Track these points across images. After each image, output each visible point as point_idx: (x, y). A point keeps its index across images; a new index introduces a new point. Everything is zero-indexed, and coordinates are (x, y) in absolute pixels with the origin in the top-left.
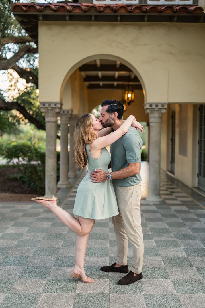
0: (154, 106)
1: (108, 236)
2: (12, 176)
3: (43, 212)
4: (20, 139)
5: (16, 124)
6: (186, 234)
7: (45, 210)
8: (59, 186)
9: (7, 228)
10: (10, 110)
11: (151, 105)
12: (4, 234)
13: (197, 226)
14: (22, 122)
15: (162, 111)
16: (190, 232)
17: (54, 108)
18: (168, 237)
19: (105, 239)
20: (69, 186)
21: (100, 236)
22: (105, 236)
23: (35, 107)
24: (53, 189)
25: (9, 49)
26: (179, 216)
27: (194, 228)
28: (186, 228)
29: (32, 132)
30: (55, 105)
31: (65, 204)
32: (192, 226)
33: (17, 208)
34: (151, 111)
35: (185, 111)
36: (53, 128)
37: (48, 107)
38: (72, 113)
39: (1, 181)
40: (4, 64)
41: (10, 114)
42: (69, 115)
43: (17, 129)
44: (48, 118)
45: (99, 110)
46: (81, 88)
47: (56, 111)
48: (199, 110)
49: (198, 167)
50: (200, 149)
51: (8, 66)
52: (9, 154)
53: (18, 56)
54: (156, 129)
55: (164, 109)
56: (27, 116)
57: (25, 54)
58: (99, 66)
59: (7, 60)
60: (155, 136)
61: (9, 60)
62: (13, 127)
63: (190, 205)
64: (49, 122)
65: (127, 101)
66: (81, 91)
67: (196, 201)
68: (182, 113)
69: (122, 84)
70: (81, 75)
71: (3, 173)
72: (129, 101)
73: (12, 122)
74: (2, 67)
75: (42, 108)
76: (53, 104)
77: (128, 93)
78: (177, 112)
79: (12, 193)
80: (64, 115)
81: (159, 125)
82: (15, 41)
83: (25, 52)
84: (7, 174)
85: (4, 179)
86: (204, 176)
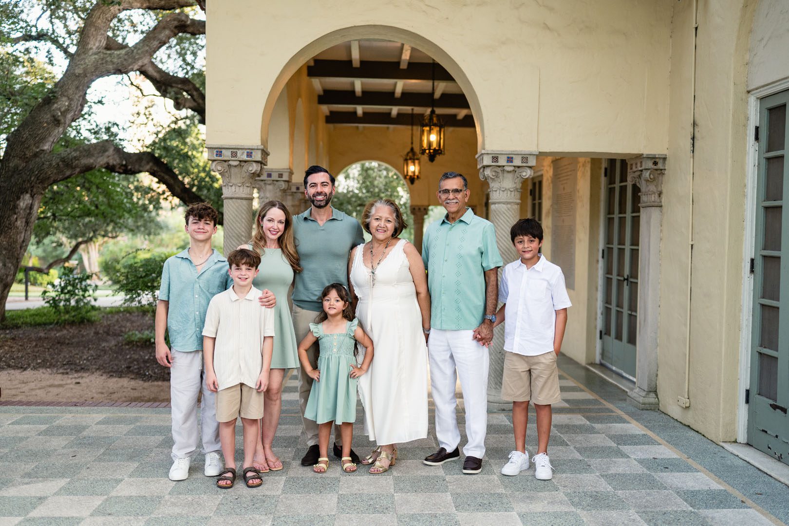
0: (502, 161)
1: (392, 503)
2: (138, 335)
4: (161, 244)
5: (151, 207)
6: (597, 492)
9: (118, 481)
10: (134, 172)
11: (495, 159)
12: (107, 500)
13: (620, 470)
14: (163, 203)
15: (524, 174)
16: (605, 487)
17: (245, 162)
18: (552, 502)
19: (385, 510)
21: (371, 502)
22: (385, 502)
23: (198, 166)
25: (133, 25)
26: (570, 441)
27: (614, 476)
28: (593, 475)
30: (249, 155)
32: (608, 468)
33: (146, 422)
34: (494, 174)
35: (568, 177)
36: (243, 213)
37: (229, 161)
38: (291, 179)
39: (111, 349)
40: (120, 58)
41: (136, 183)
42: (283, 183)
43: (152, 220)
44: (230, 188)
45: (351, 176)
46: (312, 120)
47: (250, 169)
48: (606, 175)
49: (602, 314)
50: (608, 270)
51: (129, 65)
52: (130, 280)
53: (154, 40)
54: (507, 218)
55: (528, 169)
56: (177, 188)
57: (172, 34)
58: (356, 63)
59: (127, 49)
60: (504, 236)
61: (133, 49)
62: (142, 217)
63: (590, 410)
64: (231, 198)
65: (427, 151)
66: (313, 126)
67: (602, 401)
68: (560, 181)
69: (410, 112)
70: (310, 87)
71: (116, 327)
72: (431, 151)
73: (141, 202)
74: (115, 66)
75: (215, 163)
76: (243, 151)
77: (430, 132)
78: (548, 179)
79: (136, 379)
80: (270, 184)
81: (514, 209)
82: (147, 4)
83: (172, 31)
84: (127, 330)
85: (119, 343)
86: (619, 337)
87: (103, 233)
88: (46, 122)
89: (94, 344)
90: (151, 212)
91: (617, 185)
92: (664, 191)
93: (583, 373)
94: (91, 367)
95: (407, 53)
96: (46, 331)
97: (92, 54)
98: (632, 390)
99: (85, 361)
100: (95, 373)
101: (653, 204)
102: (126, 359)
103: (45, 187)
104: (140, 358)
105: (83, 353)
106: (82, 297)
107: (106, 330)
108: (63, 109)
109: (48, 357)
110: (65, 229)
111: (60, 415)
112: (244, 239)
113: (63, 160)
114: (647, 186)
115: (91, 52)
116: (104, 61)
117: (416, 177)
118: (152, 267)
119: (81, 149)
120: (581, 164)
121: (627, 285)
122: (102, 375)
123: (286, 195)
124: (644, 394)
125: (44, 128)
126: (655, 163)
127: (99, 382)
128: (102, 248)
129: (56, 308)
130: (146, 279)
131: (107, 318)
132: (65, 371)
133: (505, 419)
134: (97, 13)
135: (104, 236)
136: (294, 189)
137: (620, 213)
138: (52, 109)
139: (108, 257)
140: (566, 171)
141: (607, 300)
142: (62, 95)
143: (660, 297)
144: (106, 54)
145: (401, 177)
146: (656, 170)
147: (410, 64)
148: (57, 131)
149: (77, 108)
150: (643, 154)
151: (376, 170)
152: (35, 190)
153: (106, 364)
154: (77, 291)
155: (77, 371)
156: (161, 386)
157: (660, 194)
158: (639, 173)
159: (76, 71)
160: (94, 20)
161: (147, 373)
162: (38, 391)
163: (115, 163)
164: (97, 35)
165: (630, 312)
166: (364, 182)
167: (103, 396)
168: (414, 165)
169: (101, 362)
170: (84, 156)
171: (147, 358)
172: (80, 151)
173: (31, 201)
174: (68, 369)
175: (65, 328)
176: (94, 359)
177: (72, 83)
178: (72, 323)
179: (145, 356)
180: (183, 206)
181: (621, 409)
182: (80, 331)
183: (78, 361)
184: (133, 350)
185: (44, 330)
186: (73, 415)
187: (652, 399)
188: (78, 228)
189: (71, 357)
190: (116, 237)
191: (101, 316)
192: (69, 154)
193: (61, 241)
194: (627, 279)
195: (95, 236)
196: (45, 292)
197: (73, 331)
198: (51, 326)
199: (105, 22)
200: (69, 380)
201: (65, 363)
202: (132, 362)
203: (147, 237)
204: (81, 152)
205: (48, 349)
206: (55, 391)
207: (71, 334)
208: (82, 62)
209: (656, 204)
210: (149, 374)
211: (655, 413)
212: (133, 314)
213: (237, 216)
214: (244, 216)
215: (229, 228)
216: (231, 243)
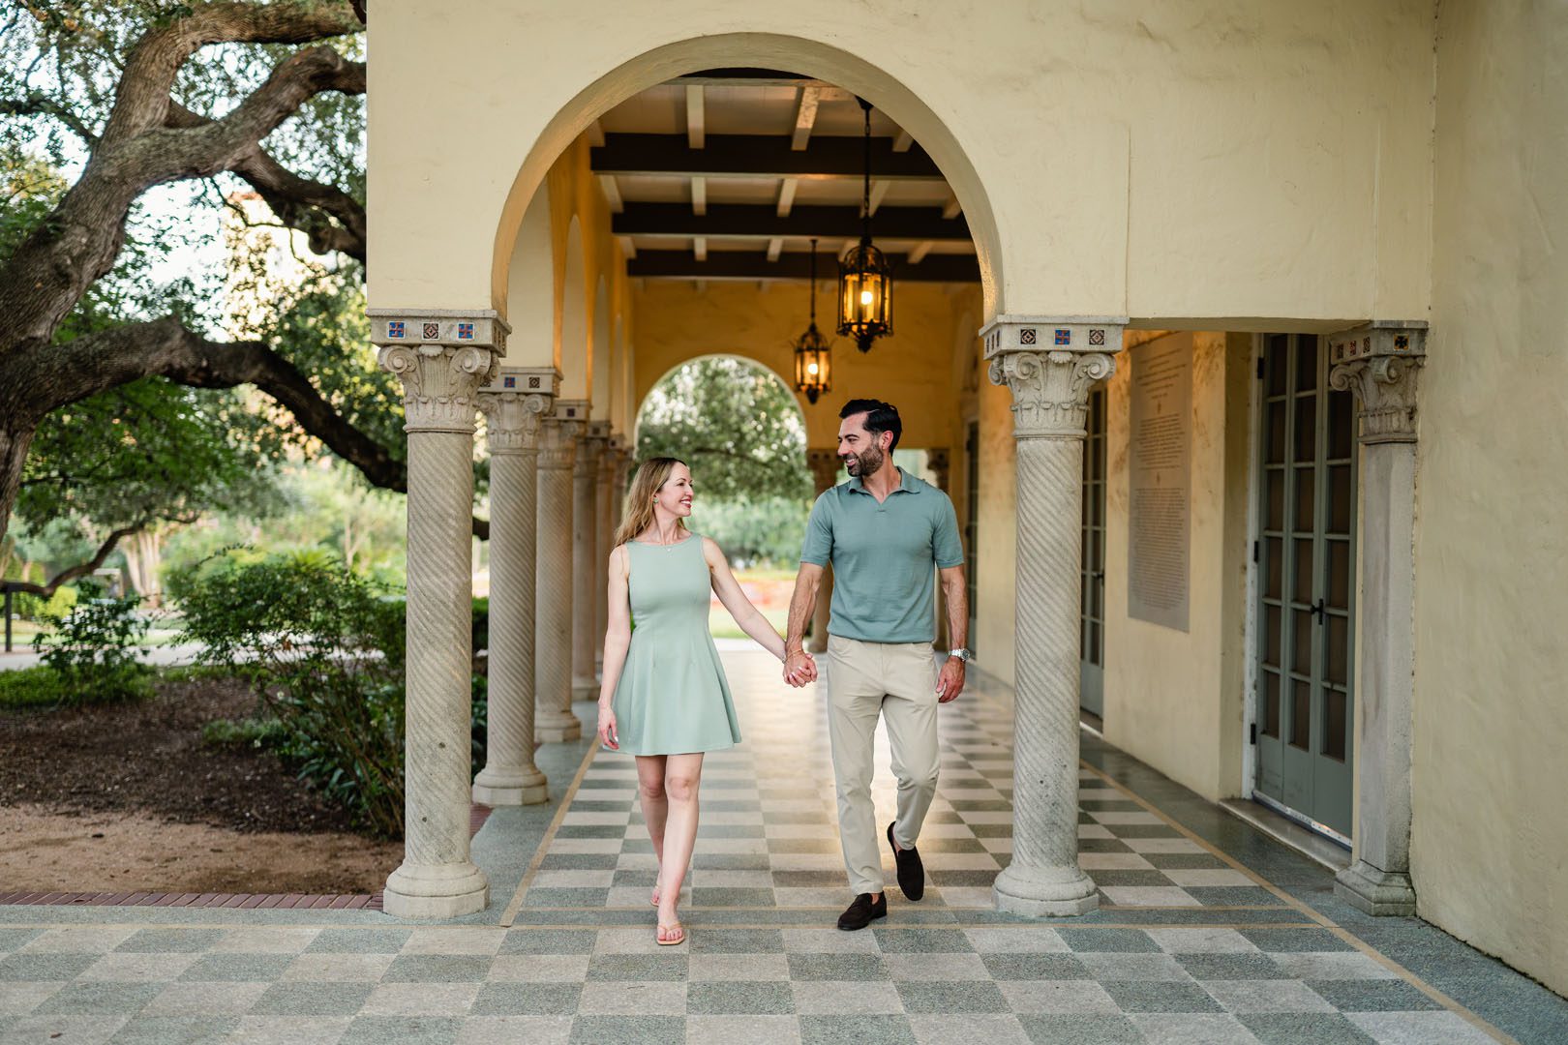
0: (1045, 341)
2: (231, 729)
3: (390, 977)
4: (286, 535)
5: (264, 458)
7: (402, 962)
8: (482, 796)
10: (229, 384)
11: (1028, 335)
14: (293, 452)
15: (1094, 369)
17: (457, 347)
20: (538, 794)
23: (360, 371)
24: (453, 828)
26: (1223, 997)
29: (341, 500)
30: (466, 331)
31: (522, 918)
33: (230, 945)
34: (1025, 370)
35: (1169, 382)
36: (452, 465)
37: (420, 345)
38: (558, 390)
39: (173, 758)
40: (197, 144)
41: (232, 409)
42: (539, 399)
43: (266, 487)
44: (421, 406)
45: (680, 390)
46: (602, 264)
47: (468, 363)
48: (1260, 375)
49: (1255, 687)
50: (1270, 588)
51: (215, 160)
52: (210, 614)
53: (267, 106)
54: (1057, 472)
55: (1103, 357)
56: (315, 416)
57: (304, 93)
58: (696, 141)
59: (212, 125)
60: (1049, 512)
61: (222, 124)
62: (247, 478)
63: (1253, 917)
64: (425, 431)
65: (855, 328)
66: (602, 277)
67: (1277, 892)
68: (1148, 391)
69: (809, 249)
70: (597, 194)
71: (188, 711)
72: (864, 327)
73: (244, 447)
74: (184, 160)
75: (388, 351)
76: (452, 322)
77: (859, 286)
78: (1119, 388)
79: (224, 827)
80: (511, 402)
81: (1071, 452)
82: (253, 32)
83: (305, 87)
84: (210, 717)
85: (191, 747)
86: (1300, 739)
87: (166, 512)
88: (41, 280)
89: (139, 748)
90: (263, 467)
91: (1290, 397)
92: (1422, 406)
93: (1213, 820)
94: (130, 799)
95: (807, 114)
96: (40, 720)
97: (138, 136)
98: (1346, 866)
99: (116, 787)
100: (136, 814)
101: (1396, 436)
102: (206, 781)
103: (37, 416)
104: (233, 778)
105: (114, 767)
106: (117, 647)
107: (165, 716)
108: (75, 253)
109: (40, 778)
110: (90, 503)
111: (37, 926)
112: (454, 523)
113: (76, 358)
114: (1381, 395)
115: (136, 132)
116: (162, 151)
117: (820, 387)
118: (257, 584)
119: (114, 335)
120: (1201, 352)
121: (1321, 623)
122: (151, 819)
123: (546, 426)
124: (1379, 878)
125: (36, 290)
126: (1401, 342)
127: (144, 834)
128: (166, 543)
129: (63, 671)
130: (243, 612)
131: (171, 689)
132: (74, 809)
133: (1058, 939)
134: (148, 52)
135: (168, 519)
136: (562, 415)
137: (1299, 458)
138: (54, 251)
139: (176, 563)
140: (1163, 367)
141: (1269, 654)
142: (75, 222)
143: (1414, 653)
144: (166, 135)
145: (788, 391)
146: (1403, 357)
147: (816, 141)
148: (64, 298)
149: (105, 249)
150: (1371, 322)
151: (732, 375)
152: (16, 422)
153: (162, 792)
154: (107, 634)
155: (98, 809)
156: (277, 844)
157: (1412, 413)
158: (1359, 366)
159: (104, 172)
160: (143, 66)
161: (248, 814)
162: (12, 854)
163: (184, 364)
164: (148, 95)
165: (1328, 685)
166: (707, 402)
167: (150, 866)
168: (818, 361)
169: (150, 788)
170: (120, 350)
171: (248, 778)
172: (110, 339)
173: (8, 446)
174: (80, 804)
175: (82, 713)
176: (137, 781)
177: (95, 198)
178: (96, 703)
179: (244, 775)
180: (329, 454)
181: (1326, 912)
182: (112, 719)
183: (102, 787)
184: (221, 762)
185: (36, 718)
186: (66, 926)
187: (1397, 890)
188: (114, 503)
189: (88, 777)
190: (195, 519)
191: (157, 685)
192: (87, 346)
193: (79, 528)
194: (1320, 610)
195: (149, 519)
196: (40, 637)
197: (97, 718)
198: (52, 709)
199: (165, 71)
200: (80, 829)
201: (73, 790)
202: (213, 790)
203: (258, 521)
204: (113, 341)
205: (42, 758)
206: (48, 853)
207: (92, 726)
208: (117, 154)
209: (1403, 436)
210: (252, 816)
211: (1410, 924)
212: (224, 682)
213: (437, 470)
214: (453, 471)
215: (420, 498)
216: (425, 532)
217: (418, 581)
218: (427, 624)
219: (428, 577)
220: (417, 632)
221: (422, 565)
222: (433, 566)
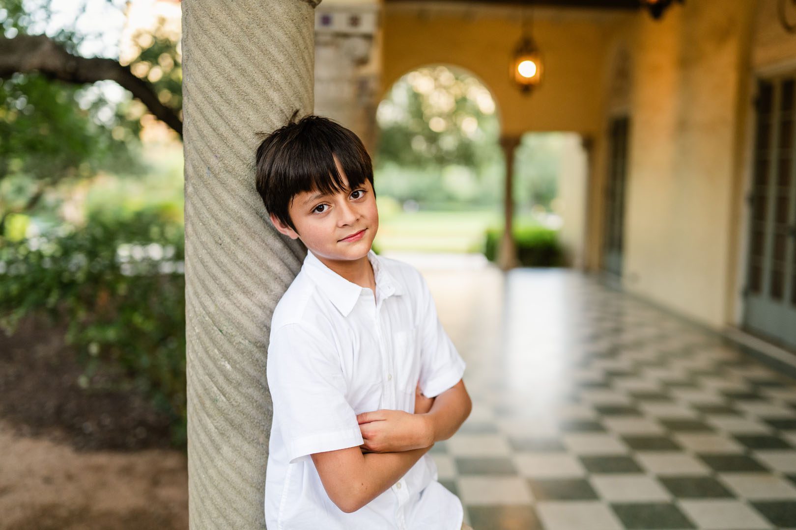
213: (243, 72)
214: (277, 77)
215: (207, 131)
216: (218, 202)
217: (208, 303)
218: (228, 389)
219: (227, 294)
220: (208, 403)
221: (215, 270)
222: (237, 272)
